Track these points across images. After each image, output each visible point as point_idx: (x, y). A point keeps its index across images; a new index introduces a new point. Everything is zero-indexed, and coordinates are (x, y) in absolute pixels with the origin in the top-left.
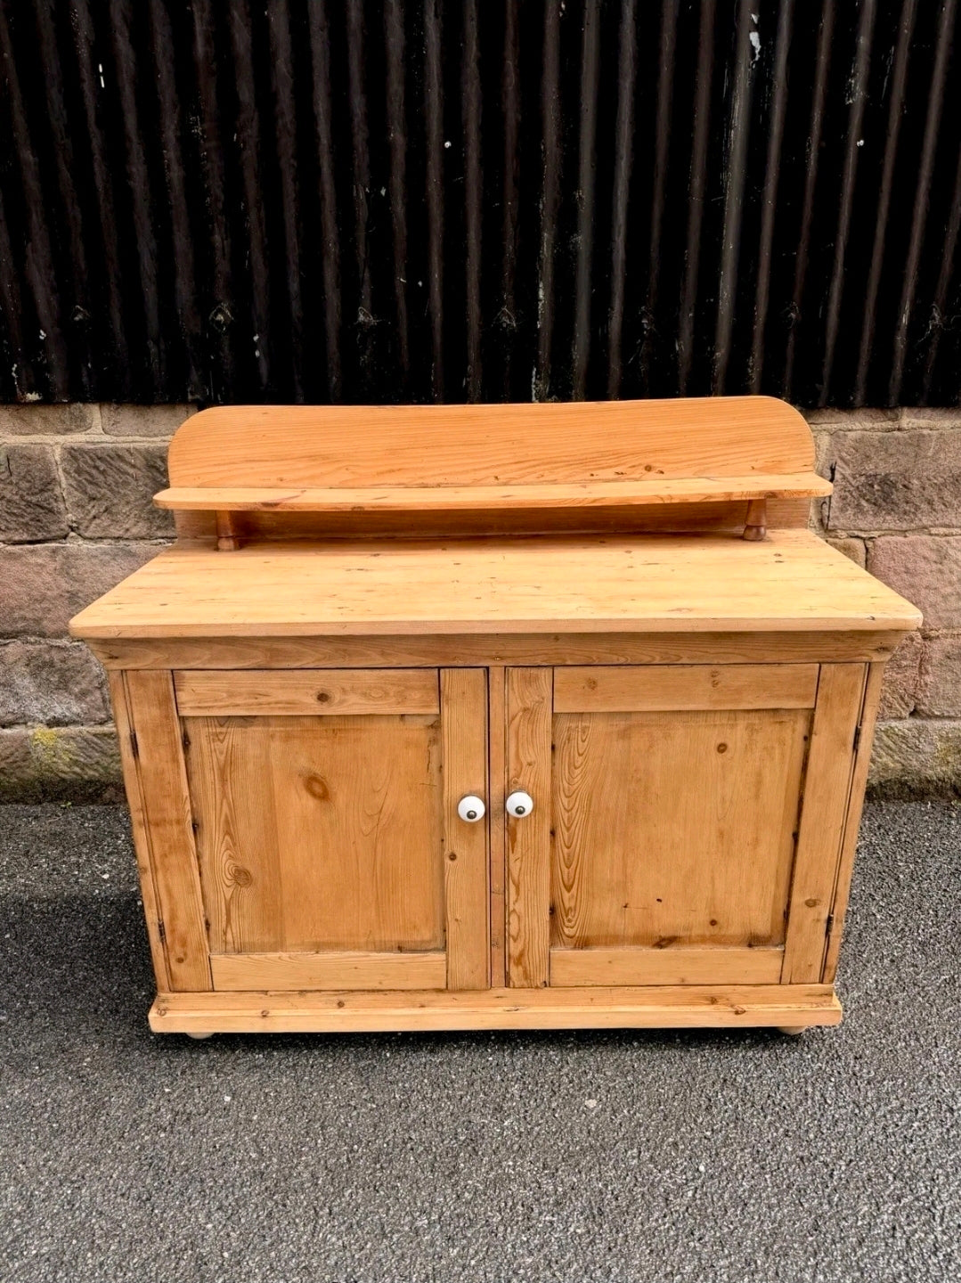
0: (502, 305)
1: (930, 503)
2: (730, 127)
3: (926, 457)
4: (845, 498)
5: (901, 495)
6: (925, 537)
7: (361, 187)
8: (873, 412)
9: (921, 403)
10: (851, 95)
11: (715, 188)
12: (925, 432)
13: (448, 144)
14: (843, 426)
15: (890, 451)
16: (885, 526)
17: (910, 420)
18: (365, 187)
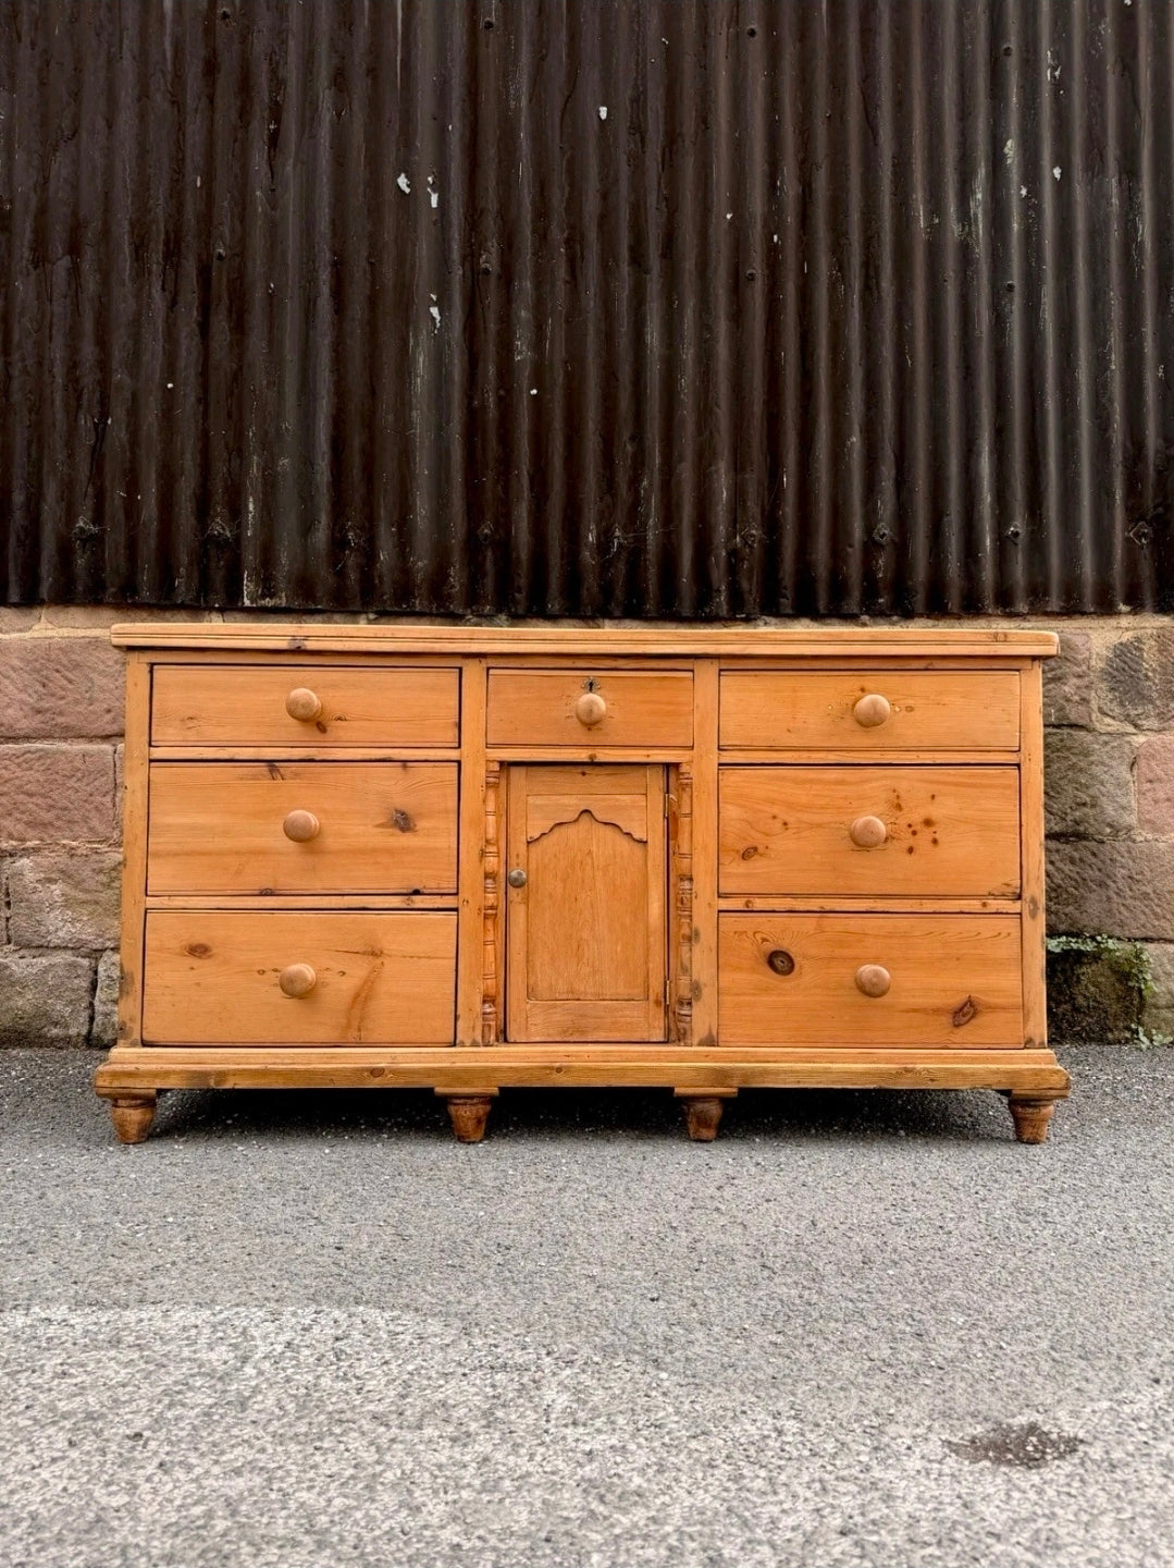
0: (216, 516)
2: (415, 377)
7: (89, 417)
8: (575, 622)
9: (617, 613)
10: (520, 353)
13: (170, 386)
18: (93, 418)
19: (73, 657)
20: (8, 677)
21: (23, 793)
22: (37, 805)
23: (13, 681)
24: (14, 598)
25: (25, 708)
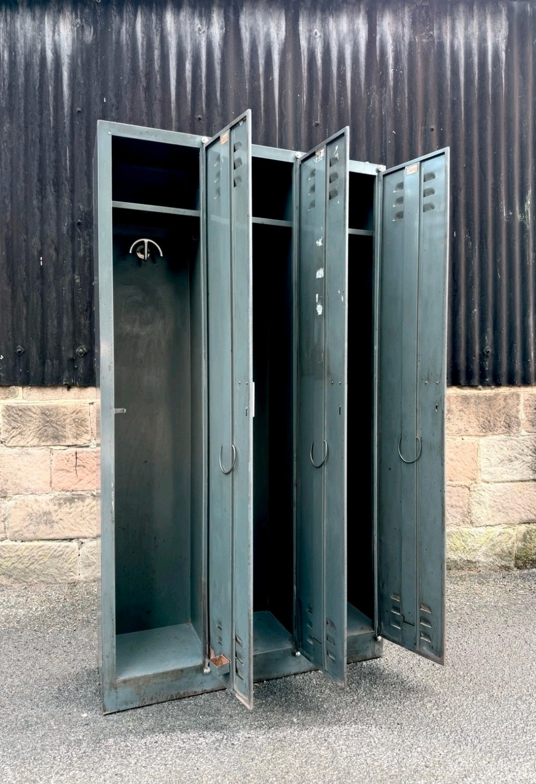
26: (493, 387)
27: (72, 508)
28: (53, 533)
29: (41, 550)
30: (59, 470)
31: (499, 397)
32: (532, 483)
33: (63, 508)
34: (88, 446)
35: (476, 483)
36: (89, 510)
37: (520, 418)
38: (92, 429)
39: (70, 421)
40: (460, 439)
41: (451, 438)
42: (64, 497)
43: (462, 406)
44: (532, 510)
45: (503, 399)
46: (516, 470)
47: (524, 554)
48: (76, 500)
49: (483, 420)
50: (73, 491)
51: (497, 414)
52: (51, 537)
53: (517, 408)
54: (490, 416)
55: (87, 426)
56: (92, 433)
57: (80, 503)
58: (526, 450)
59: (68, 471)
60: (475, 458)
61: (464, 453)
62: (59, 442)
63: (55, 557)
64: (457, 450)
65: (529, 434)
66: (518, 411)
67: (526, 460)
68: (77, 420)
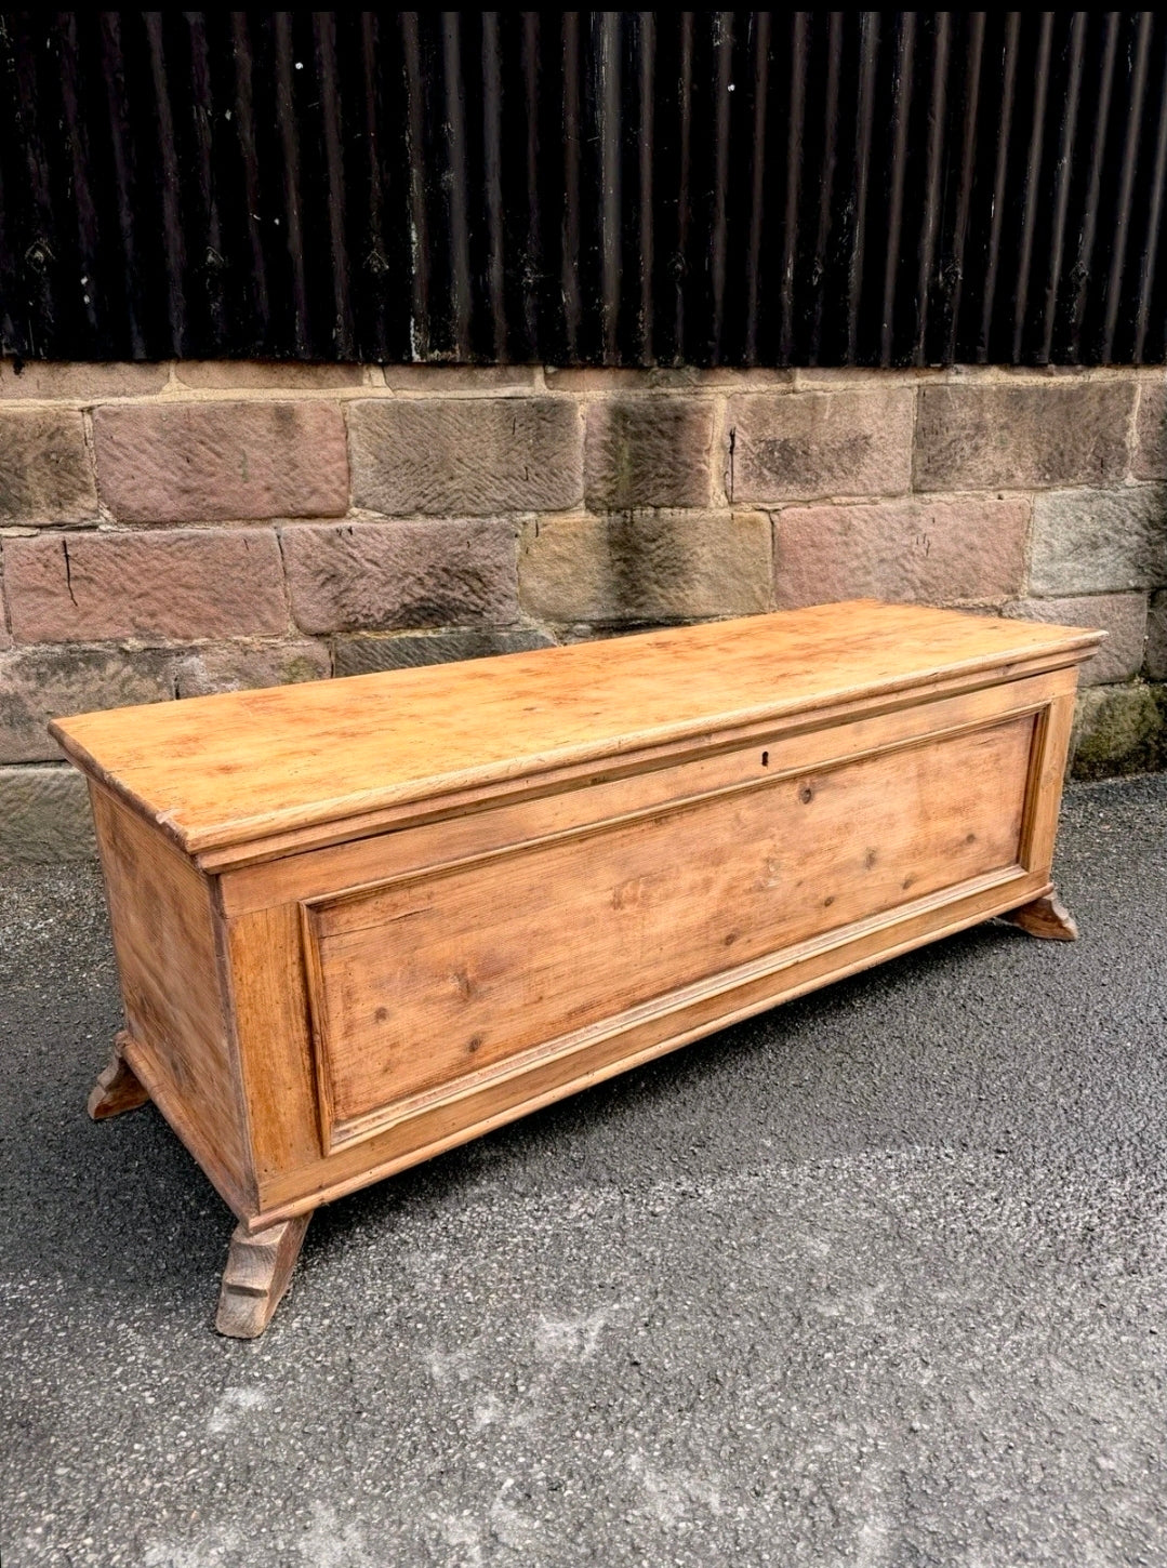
0: (372, 248)
1: (830, 469)
2: (600, 65)
3: (822, 420)
4: (747, 467)
5: (801, 461)
6: (827, 508)
7: (202, 109)
8: (767, 373)
9: (814, 363)
10: (718, 37)
11: (589, 127)
12: (820, 394)
13: (299, 66)
14: (738, 388)
15: (787, 415)
16: (789, 496)
17: (805, 381)
18: (206, 109)
19: (219, 425)
20: (143, 452)
21: (181, 586)
22: (199, 599)
23: (151, 458)
24: (140, 354)
25: (169, 488)
26: (1079, 367)
27: (73, 684)
28: (32, 746)
29: (10, 788)
30: (25, 590)
31: (1089, 394)
32: (1131, 597)
33: (52, 686)
34: (93, 527)
35: (1017, 599)
36: (117, 687)
37: (1128, 446)
38: (97, 480)
39: (36, 459)
40: (992, 498)
41: (974, 496)
42: (50, 657)
43: (1007, 415)
44: (1124, 656)
45: (1097, 399)
46: (1104, 566)
47: (1094, 750)
48: (82, 665)
49: (1050, 450)
50: (69, 642)
51: (1081, 435)
52: (30, 755)
53: (1124, 421)
54: (1065, 440)
55: (85, 473)
56: (98, 490)
57: (95, 672)
58: (1129, 522)
59: (52, 594)
60: (1021, 543)
61: (999, 531)
62: (13, 517)
63: (48, 802)
64: (985, 524)
65: (1140, 483)
66: (1126, 428)
67: (1126, 544)
68: (53, 456)
